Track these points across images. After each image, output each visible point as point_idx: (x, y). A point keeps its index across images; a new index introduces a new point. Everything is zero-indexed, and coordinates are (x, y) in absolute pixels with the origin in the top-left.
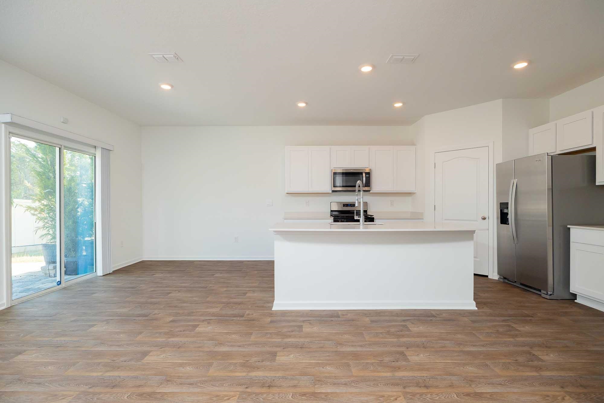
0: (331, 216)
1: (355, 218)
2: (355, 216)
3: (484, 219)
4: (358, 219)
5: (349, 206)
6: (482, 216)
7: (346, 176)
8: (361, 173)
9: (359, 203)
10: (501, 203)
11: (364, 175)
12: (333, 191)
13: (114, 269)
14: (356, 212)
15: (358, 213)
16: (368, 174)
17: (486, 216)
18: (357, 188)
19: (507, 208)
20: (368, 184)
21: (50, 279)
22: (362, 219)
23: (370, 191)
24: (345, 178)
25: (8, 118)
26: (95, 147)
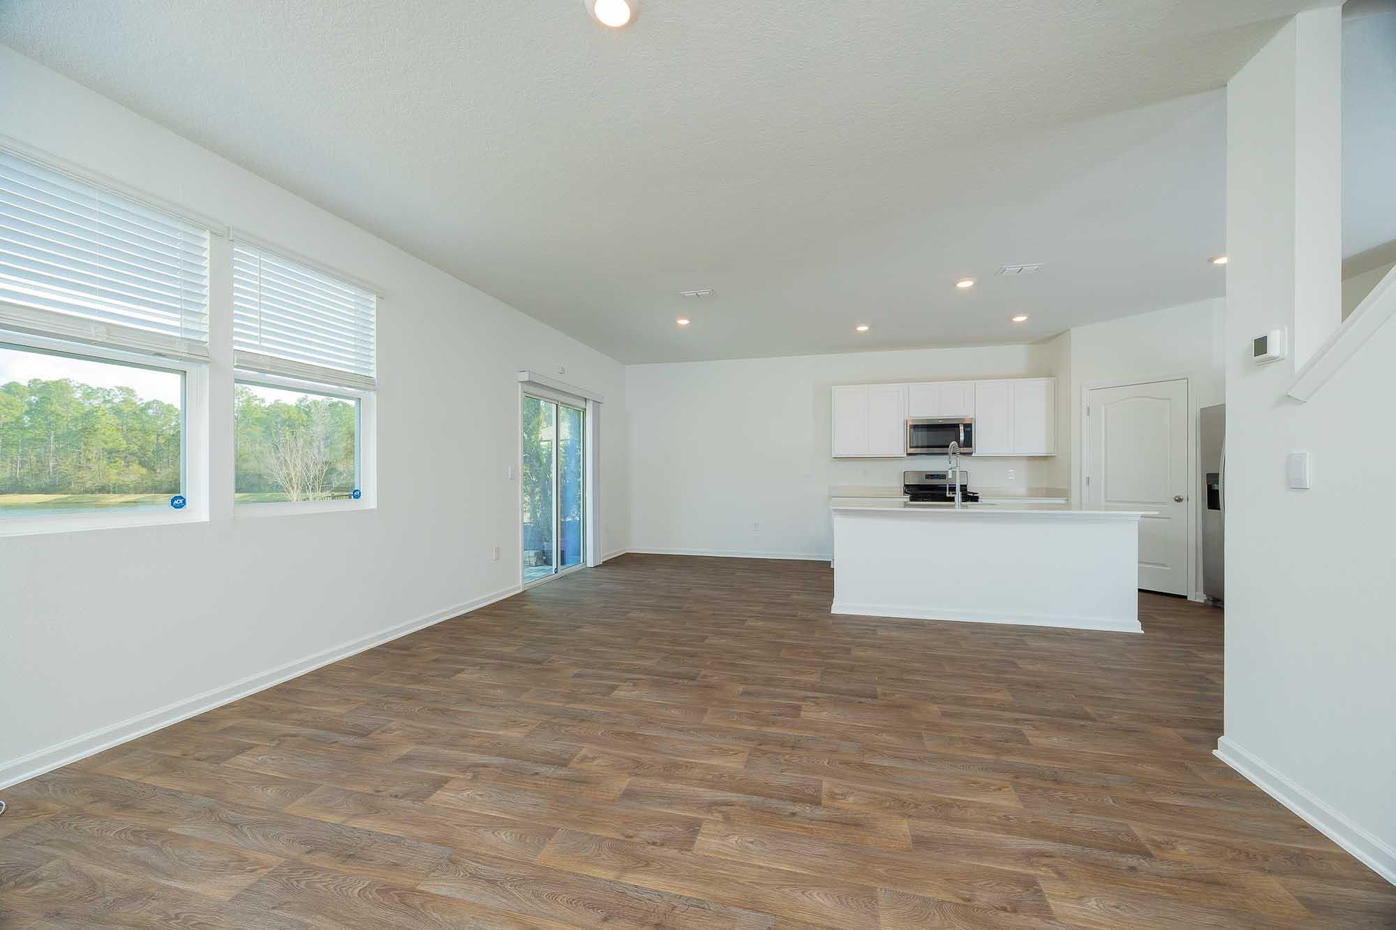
0: (906, 493)
1: (948, 495)
2: (947, 493)
3: (1179, 500)
4: (951, 495)
5: (936, 478)
6: (1177, 494)
7: (928, 431)
8: (957, 426)
9: (954, 473)
10: (1208, 475)
11: (961, 428)
12: (909, 454)
13: (605, 560)
14: (949, 488)
15: (953, 489)
16: (968, 427)
17: (1183, 496)
18: (950, 450)
19: (1218, 483)
20: (968, 442)
21: (531, 568)
22: (958, 495)
23: (971, 453)
24: (926, 433)
25: (525, 377)
26: (586, 400)
